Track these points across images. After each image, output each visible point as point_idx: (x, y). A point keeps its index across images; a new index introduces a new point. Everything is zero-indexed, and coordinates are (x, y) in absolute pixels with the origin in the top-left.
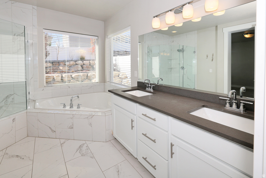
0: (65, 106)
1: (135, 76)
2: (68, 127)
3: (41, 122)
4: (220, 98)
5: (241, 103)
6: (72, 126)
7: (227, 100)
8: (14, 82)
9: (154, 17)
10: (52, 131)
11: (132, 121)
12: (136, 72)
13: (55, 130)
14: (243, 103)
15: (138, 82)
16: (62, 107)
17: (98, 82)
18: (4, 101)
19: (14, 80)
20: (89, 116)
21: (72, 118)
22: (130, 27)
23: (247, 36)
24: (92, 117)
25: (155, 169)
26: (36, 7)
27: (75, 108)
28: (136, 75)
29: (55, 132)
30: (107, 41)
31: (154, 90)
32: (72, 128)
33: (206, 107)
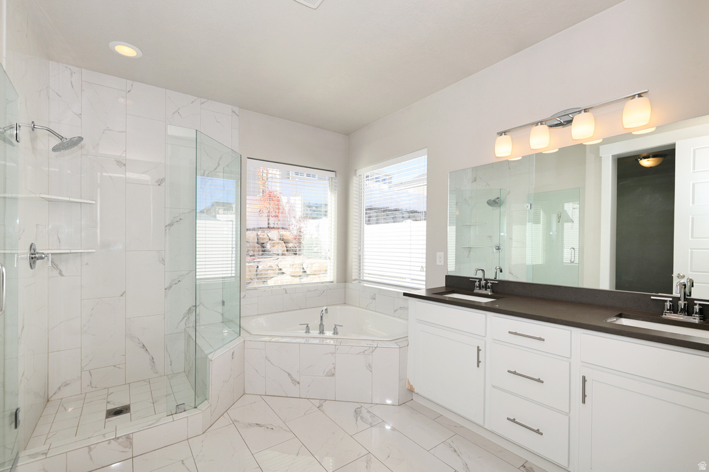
0: (308, 331)
1: (438, 263)
2: (325, 373)
3: (271, 363)
4: (652, 298)
5: (696, 304)
6: (333, 370)
7: (666, 301)
8: (223, 278)
9: (501, 134)
10: (293, 383)
11: (479, 350)
12: (440, 254)
13: (298, 380)
14: (700, 304)
15: (447, 277)
16: (302, 333)
17: (332, 282)
18: (184, 320)
19: (207, 273)
20: (366, 348)
21: (334, 353)
22: (426, 149)
23: (646, 163)
24: (373, 351)
25: (542, 434)
26: (236, 109)
27: (329, 333)
28: (440, 262)
29: (298, 383)
30: (355, 181)
31: (493, 292)
32: (333, 375)
33: (625, 318)
